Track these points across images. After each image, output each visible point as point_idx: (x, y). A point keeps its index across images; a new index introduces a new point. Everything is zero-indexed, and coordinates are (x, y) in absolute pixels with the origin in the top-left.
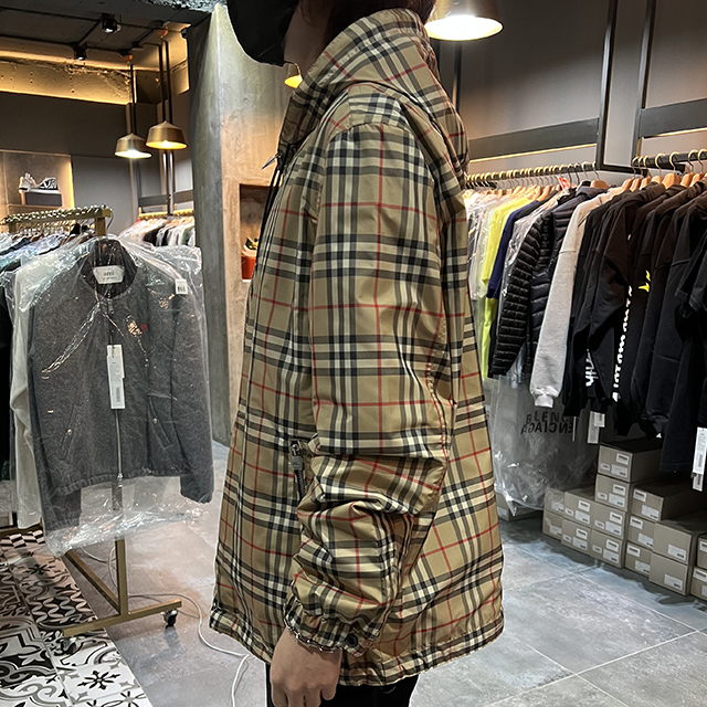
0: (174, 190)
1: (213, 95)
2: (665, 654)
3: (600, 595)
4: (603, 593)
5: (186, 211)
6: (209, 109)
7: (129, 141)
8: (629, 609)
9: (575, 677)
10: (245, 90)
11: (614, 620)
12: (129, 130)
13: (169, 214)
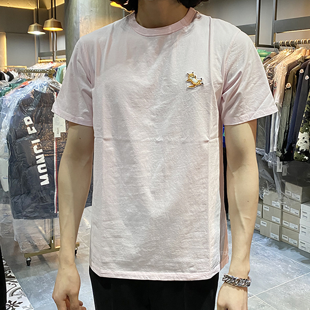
0: (56, 50)
1: (76, 9)
2: (299, 284)
3: (266, 253)
4: (268, 252)
5: (62, 59)
6: (74, 15)
7: (35, 26)
8: (280, 260)
9: (254, 297)
10: (91, 6)
11: (273, 266)
12: (35, 21)
13: (54, 61)
